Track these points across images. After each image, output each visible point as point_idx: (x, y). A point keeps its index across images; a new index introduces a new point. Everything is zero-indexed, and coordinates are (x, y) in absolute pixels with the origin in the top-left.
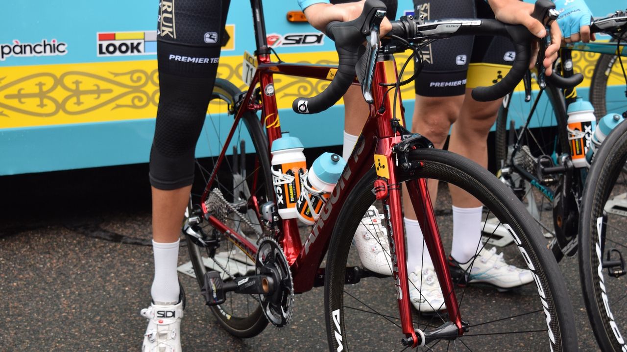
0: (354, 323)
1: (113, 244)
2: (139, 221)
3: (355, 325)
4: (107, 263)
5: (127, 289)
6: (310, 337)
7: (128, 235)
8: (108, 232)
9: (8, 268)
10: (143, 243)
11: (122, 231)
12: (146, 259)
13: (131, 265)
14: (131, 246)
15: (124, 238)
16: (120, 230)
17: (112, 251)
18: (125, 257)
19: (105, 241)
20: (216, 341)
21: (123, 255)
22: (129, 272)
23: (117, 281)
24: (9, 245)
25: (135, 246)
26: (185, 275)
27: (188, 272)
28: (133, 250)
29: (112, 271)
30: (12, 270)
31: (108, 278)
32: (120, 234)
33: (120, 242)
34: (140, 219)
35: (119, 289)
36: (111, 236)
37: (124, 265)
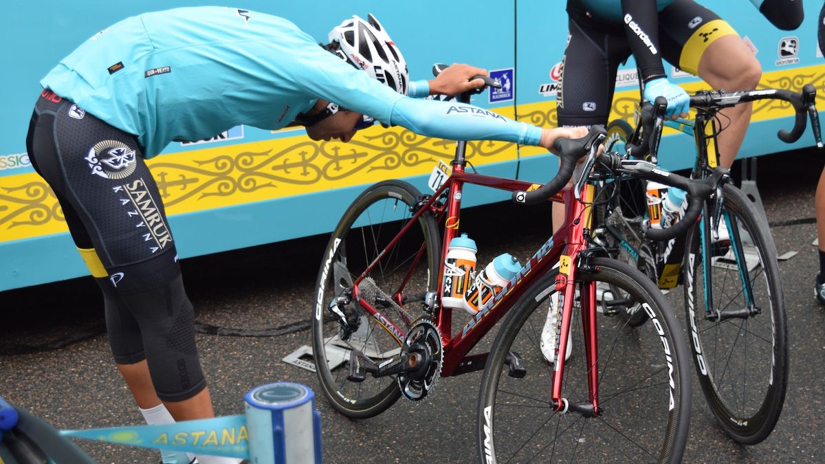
0: (468, 403)
1: (210, 337)
2: (229, 309)
3: (469, 405)
4: (210, 358)
5: (239, 384)
6: (429, 420)
7: (222, 326)
8: (201, 324)
9: (112, 371)
10: (240, 333)
11: (215, 321)
12: (248, 351)
13: (235, 359)
14: (229, 337)
15: (219, 329)
16: (213, 321)
17: (211, 344)
18: (226, 351)
19: (200, 335)
20: (340, 431)
21: (223, 348)
22: (236, 367)
23: (227, 377)
24: (103, 346)
25: (233, 337)
26: (293, 365)
27: (295, 362)
28: (232, 342)
29: (218, 366)
30: (117, 373)
31: (216, 375)
32: (213, 325)
33: (216, 334)
34: (229, 306)
35: (231, 385)
36: (205, 329)
37: (229, 359)
